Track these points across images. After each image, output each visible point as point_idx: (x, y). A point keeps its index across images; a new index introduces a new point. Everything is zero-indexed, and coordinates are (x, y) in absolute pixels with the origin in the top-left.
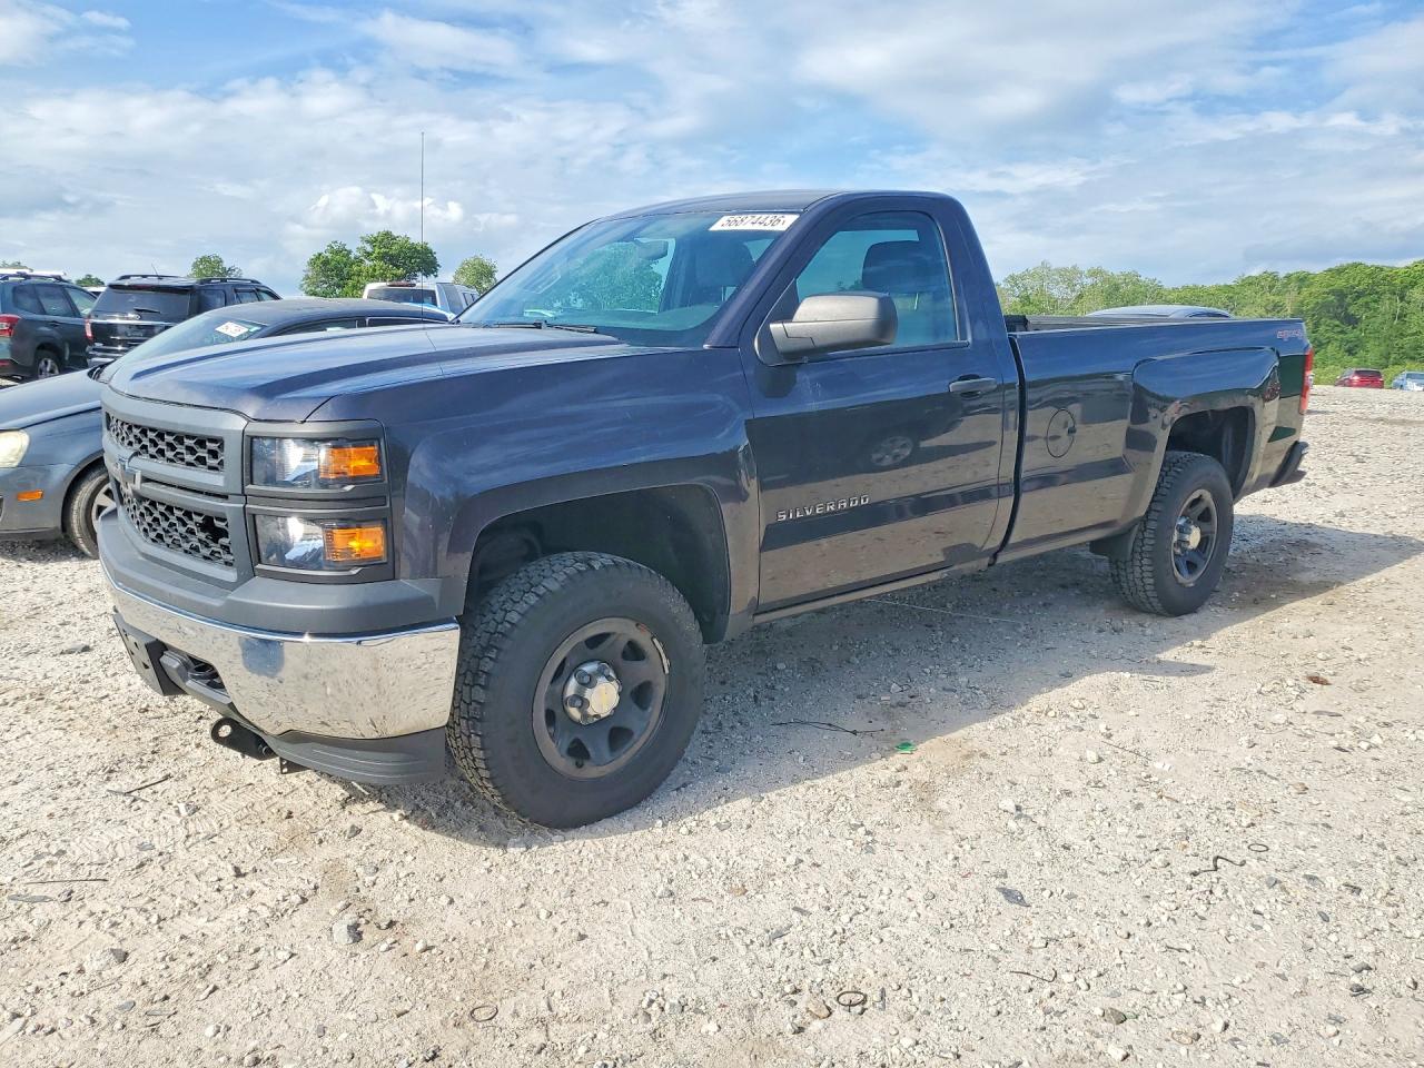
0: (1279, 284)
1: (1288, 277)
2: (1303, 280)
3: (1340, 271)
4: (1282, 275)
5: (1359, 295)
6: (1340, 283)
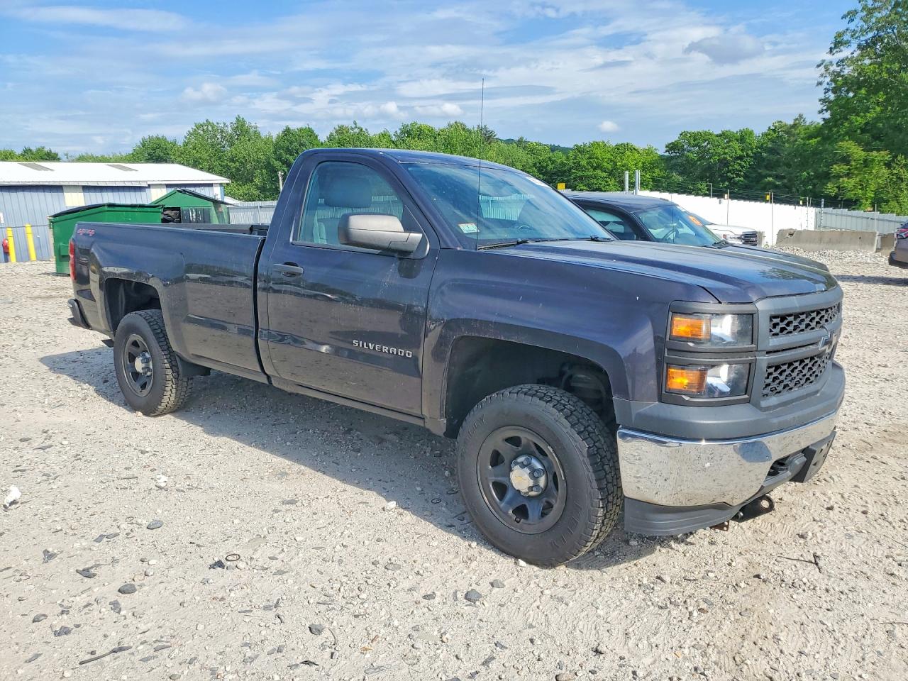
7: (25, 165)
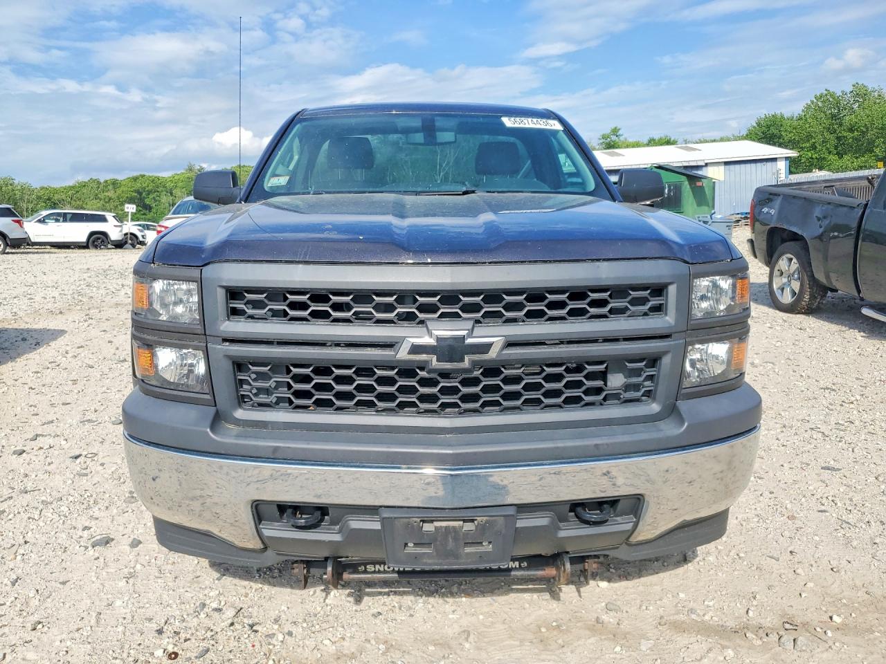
0: (101, 186)
1: (106, 182)
2: (115, 184)
3: (135, 179)
4: (102, 181)
5: (149, 193)
6: (138, 185)
7: (603, 153)
